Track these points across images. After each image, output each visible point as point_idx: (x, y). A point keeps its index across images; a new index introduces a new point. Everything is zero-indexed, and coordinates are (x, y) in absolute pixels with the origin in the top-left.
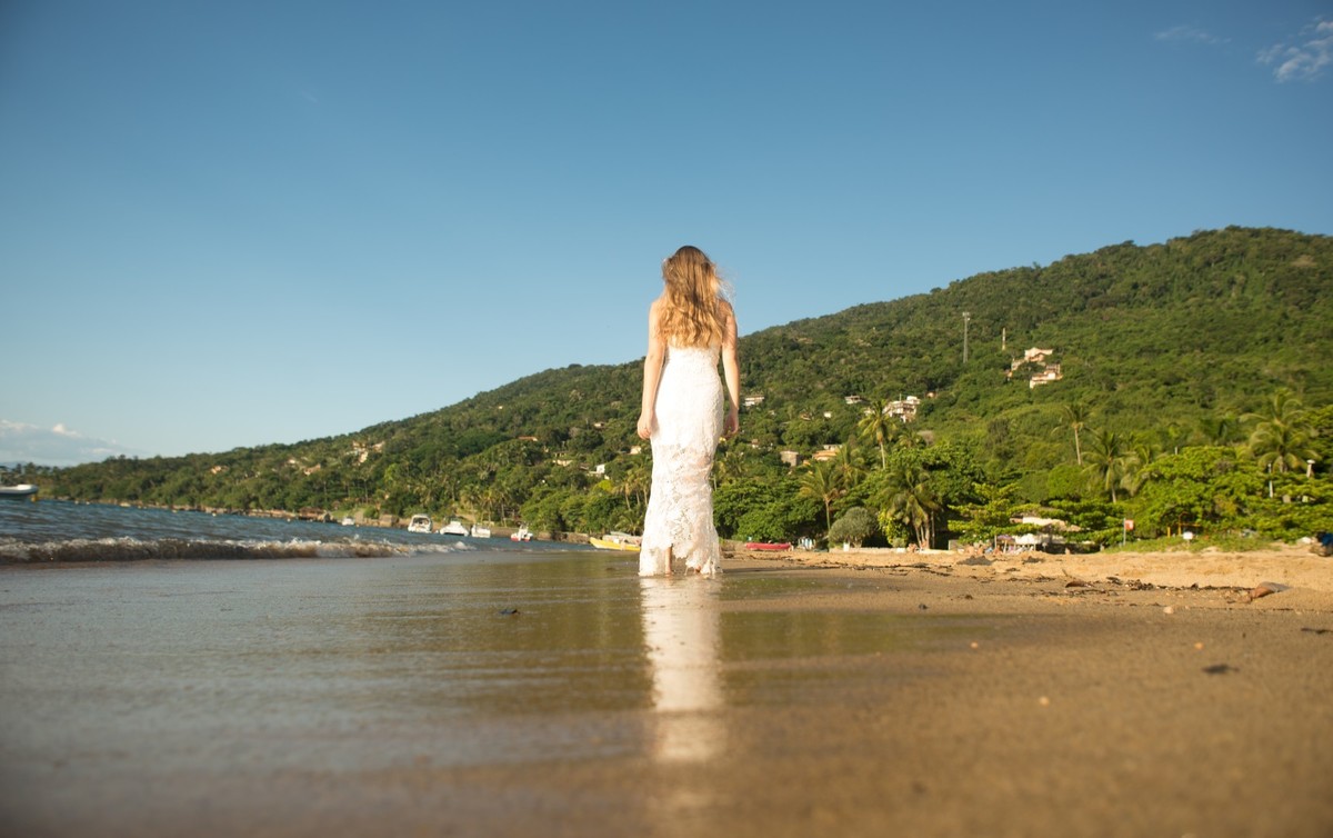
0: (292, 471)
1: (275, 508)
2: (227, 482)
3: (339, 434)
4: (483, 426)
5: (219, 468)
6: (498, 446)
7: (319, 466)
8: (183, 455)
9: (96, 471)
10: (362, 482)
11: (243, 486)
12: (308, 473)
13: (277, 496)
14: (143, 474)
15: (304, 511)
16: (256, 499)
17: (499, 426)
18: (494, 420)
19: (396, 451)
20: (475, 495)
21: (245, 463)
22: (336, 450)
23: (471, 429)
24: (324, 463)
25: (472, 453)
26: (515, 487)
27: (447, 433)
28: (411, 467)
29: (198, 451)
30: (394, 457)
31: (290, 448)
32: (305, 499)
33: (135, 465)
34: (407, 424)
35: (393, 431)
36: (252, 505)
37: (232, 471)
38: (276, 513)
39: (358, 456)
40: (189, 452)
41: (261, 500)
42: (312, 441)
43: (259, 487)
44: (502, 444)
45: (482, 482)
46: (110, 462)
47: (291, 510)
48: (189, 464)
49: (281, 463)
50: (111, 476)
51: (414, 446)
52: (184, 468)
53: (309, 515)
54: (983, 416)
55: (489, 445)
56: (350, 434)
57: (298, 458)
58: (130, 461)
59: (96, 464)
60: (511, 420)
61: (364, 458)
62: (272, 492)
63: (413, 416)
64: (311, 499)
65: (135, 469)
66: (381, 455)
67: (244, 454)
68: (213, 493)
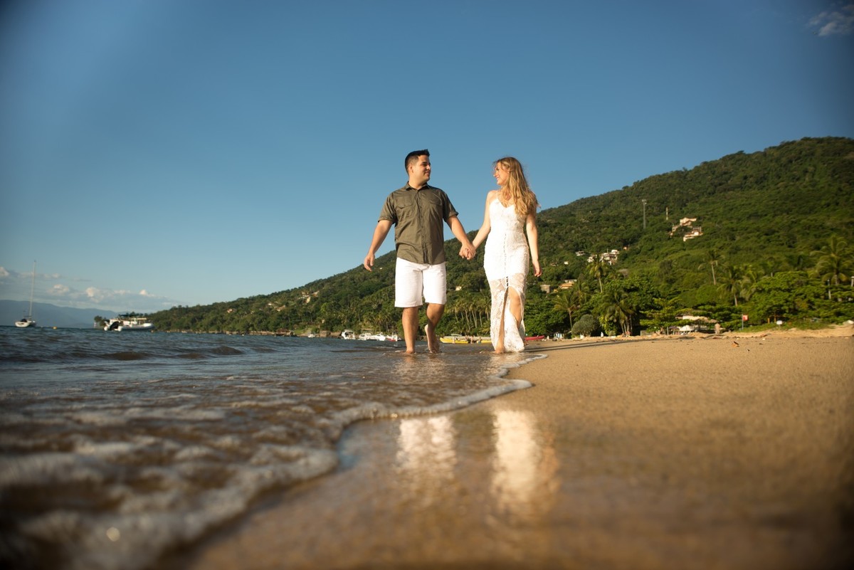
0: (271, 309)
1: (263, 330)
2: (236, 317)
3: (293, 288)
4: (372, 280)
5: (231, 310)
6: (382, 290)
7: (284, 306)
8: (211, 304)
9: (166, 315)
10: (309, 313)
11: (245, 319)
12: (279, 310)
13: (263, 323)
14: (192, 315)
15: (279, 331)
16: (252, 325)
17: (381, 278)
18: (378, 276)
19: (325, 296)
20: (372, 318)
21: (245, 306)
22: (293, 297)
23: (366, 281)
24: (287, 304)
25: (367, 294)
26: (393, 312)
27: (353, 284)
28: (335, 304)
29: (219, 301)
30: (325, 299)
31: (268, 297)
32: (278, 324)
33: (187, 311)
34: (330, 280)
35: (323, 285)
36: (251, 329)
37: (238, 311)
38: (263, 332)
39: (305, 300)
40: (214, 302)
41: (255, 326)
42: (279, 292)
43: (253, 319)
44: (384, 289)
45: (375, 311)
46: (174, 309)
47: (271, 331)
48: (215, 309)
49: (264, 305)
50: (175, 317)
51: (335, 293)
52: (213, 311)
53: (282, 333)
54: (656, 259)
55: (377, 290)
56: (300, 288)
57: (273, 302)
58: (184, 308)
59: (167, 311)
60: (387, 275)
61: (308, 300)
62: (261, 322)
63: (333, 275)
64: (282, 324)
65: (187, 313)
66: (317, 298)
67: (244, 301)
68: (229, 323)
